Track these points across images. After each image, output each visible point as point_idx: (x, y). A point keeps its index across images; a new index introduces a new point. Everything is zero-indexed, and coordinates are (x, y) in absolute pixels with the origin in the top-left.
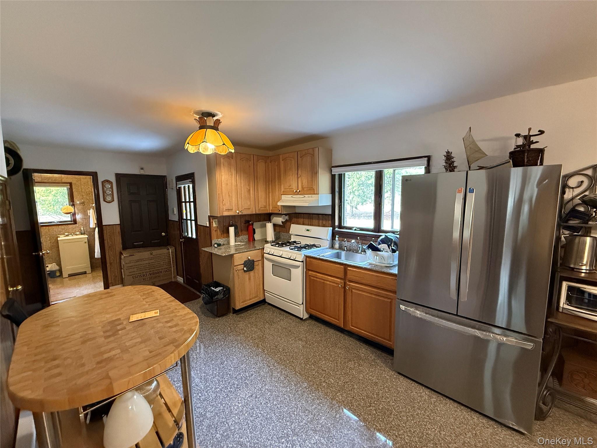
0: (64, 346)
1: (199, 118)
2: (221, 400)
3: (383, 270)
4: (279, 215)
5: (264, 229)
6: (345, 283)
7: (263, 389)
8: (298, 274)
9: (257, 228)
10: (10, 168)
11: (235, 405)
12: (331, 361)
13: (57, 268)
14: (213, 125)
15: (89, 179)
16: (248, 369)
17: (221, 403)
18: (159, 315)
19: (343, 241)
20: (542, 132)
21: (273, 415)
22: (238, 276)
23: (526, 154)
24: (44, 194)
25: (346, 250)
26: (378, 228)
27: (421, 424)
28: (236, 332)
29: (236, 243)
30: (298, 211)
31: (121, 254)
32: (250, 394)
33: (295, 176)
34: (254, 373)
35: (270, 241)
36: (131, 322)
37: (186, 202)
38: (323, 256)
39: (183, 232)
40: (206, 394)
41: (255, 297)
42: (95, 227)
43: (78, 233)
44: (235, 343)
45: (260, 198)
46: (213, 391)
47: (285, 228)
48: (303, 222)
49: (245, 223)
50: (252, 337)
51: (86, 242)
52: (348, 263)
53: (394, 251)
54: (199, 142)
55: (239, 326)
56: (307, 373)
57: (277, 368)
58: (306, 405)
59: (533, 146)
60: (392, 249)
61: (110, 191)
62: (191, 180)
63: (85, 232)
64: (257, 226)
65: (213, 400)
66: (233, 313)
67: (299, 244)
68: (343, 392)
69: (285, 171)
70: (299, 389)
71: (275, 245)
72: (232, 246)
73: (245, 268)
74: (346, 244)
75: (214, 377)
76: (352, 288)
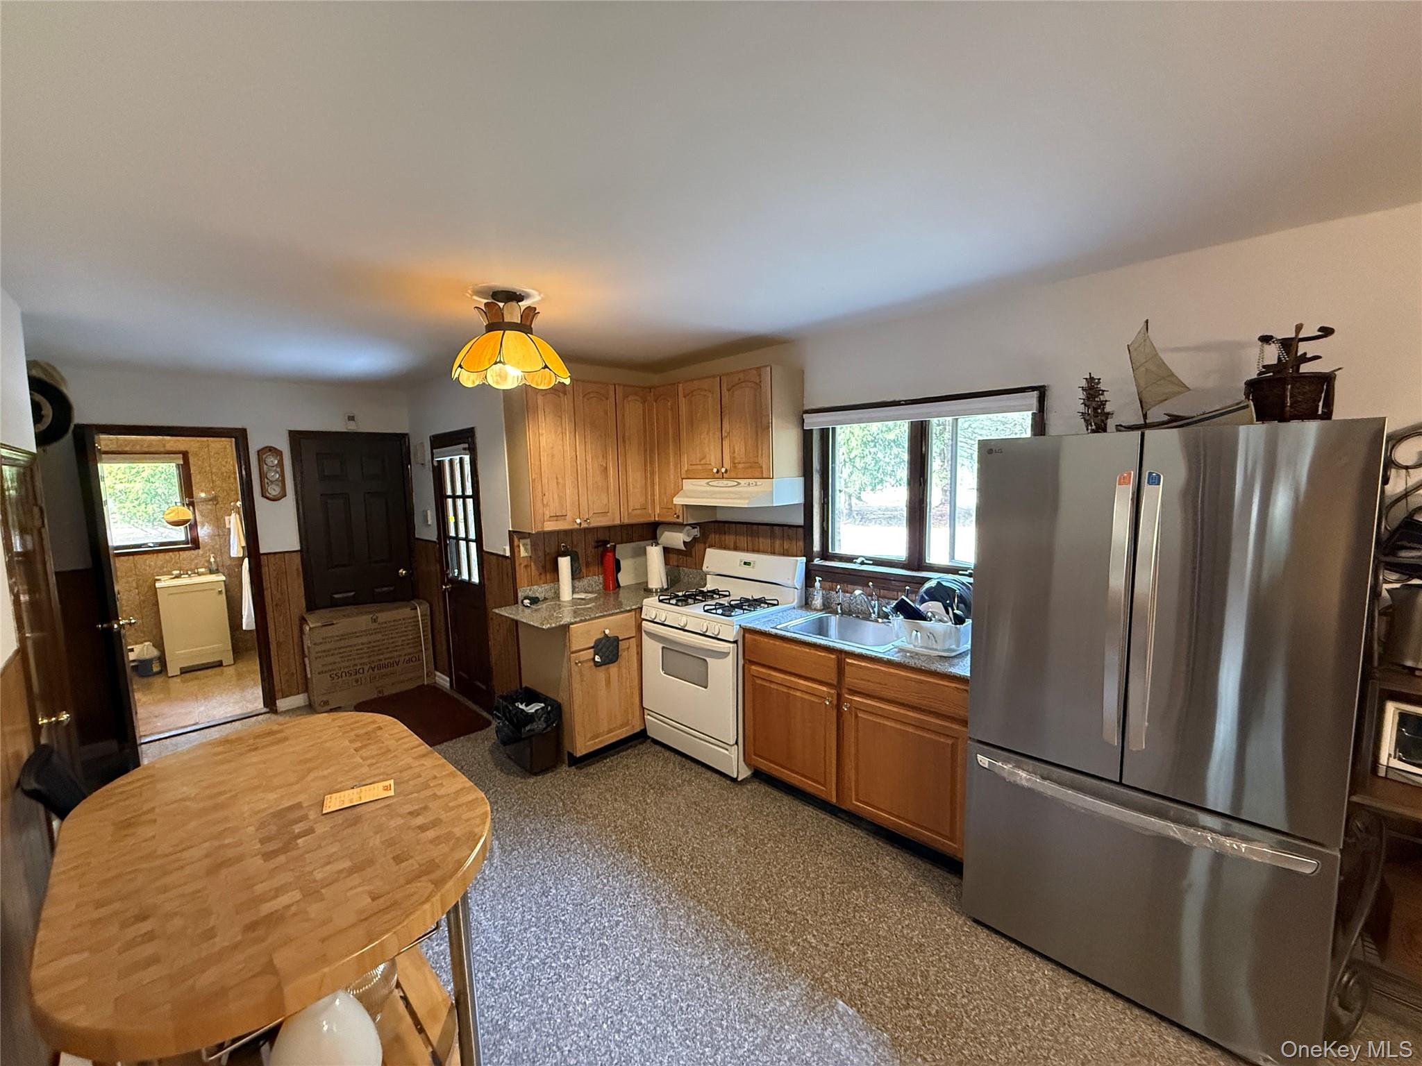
0: (166, 880)
1: (485, 304)
2: (543, 989)
3: (933, 667)
4: (677, 526)
5: (639, 560)
6: (839, 696)
7: (646, 962)
8: (724, 672)
9: (626, 558)
10: (43, 427)
11: (577, 1000)
12: (809, 889)
13: (154, 653)
14: (519, 322)
15: (228, 444)
16: (606, 907)
17: (542, 996)
18: (393, 794)
19: (832, 589)
20: (1326, 332)
21: (670, 1028)
22: (582, 676)
23: (1289, 387)
24: (124, 476)
25: (840, 611)
26: (917, 559)
27: (1036, 1055)
28: (578, 812)
29: (576, 596)
30: (721, 517)
31: (303, 621)
32: (613, 973)
33: (714, 433)
34: (621, 919)
35: (656, 590)
36: (325, 814)
37: (454, 497)
38: (785, 629)
39: (448, 567)
40: (507, 972)
41: (622, 726)
42: (241, 555)
43: (202, 570)
44: (575, 841)
45: (631, 486)
46: (524, 965)
47: (691, 556)
48: (735, 543)
49: (596, 547)
50: (616, 827)
51: (220, 592)
52: (846, 648)
53: (959, 620)
54: (487, 363)
55: (583, 797)
56: (750, 918)
57: (678, 905)
58: (750, 1004)
59: (1305, 368)
60: (954, 614)
61: (277, 472)
62: (466, 446)
63: (218, 566)
64: (623, 551)
65: (523, 987)
66: (570, 766)
67: (726, 596)
68: (840, 969)
69: (691, 422)
70: (732, 962)
71: (669, 599)
72: (565, 604)
73: (597, 657)
74: (840, 597)
75: (525, 930)
76: (856, 709)
